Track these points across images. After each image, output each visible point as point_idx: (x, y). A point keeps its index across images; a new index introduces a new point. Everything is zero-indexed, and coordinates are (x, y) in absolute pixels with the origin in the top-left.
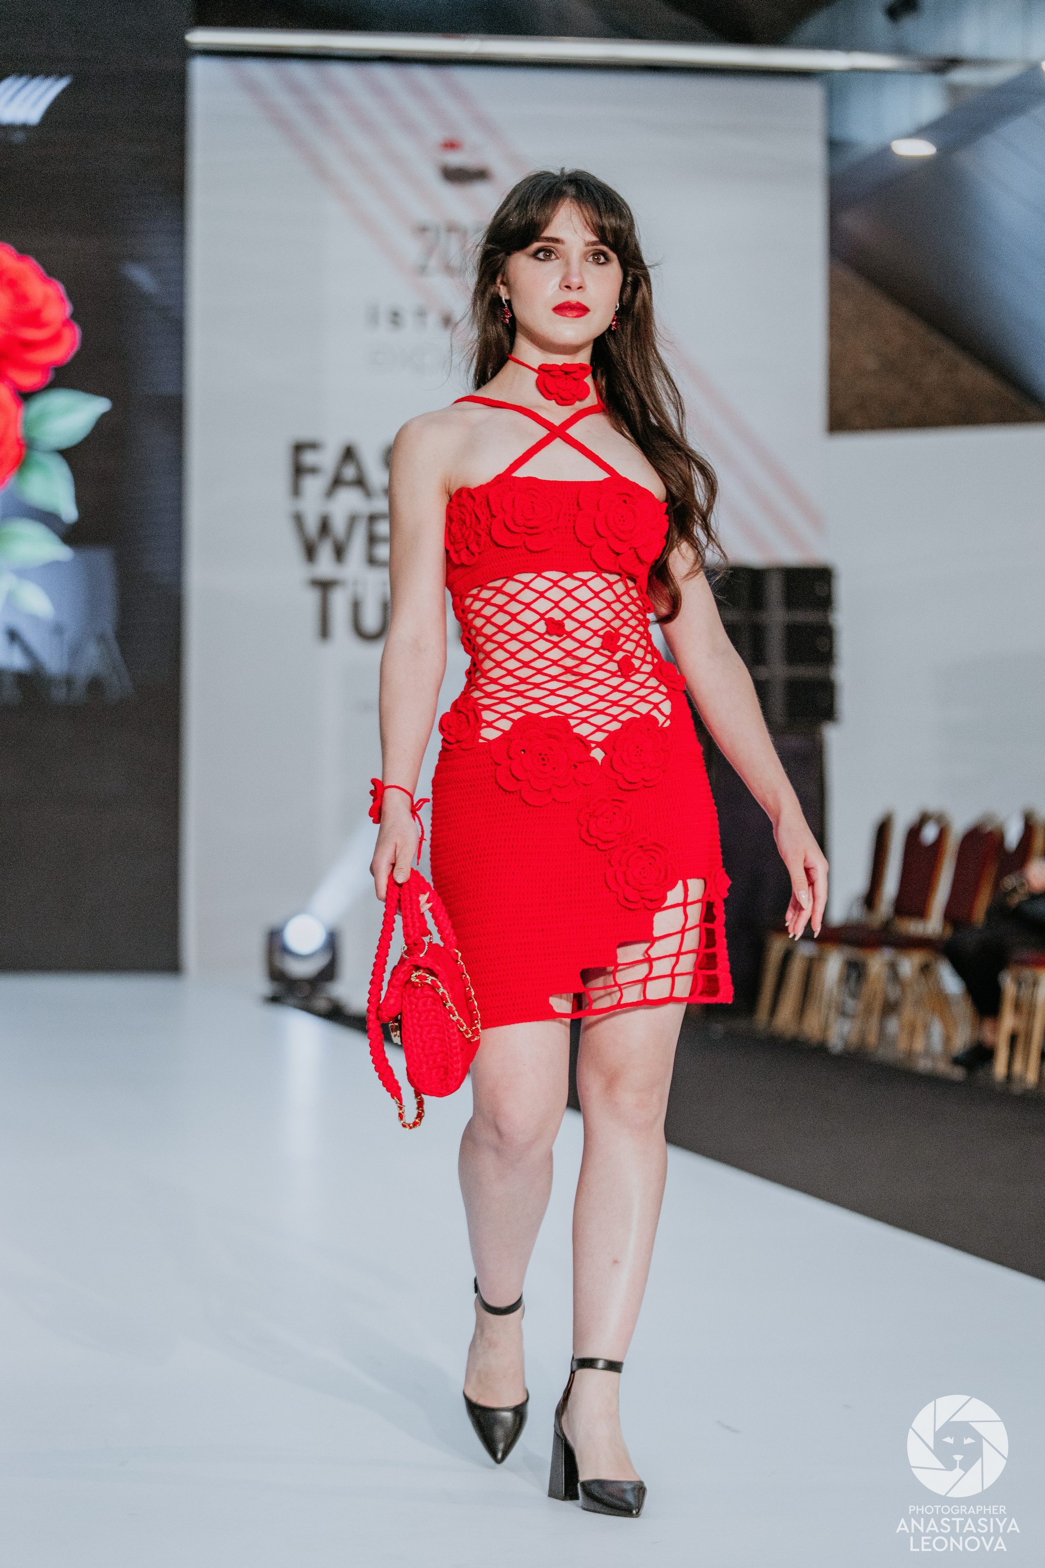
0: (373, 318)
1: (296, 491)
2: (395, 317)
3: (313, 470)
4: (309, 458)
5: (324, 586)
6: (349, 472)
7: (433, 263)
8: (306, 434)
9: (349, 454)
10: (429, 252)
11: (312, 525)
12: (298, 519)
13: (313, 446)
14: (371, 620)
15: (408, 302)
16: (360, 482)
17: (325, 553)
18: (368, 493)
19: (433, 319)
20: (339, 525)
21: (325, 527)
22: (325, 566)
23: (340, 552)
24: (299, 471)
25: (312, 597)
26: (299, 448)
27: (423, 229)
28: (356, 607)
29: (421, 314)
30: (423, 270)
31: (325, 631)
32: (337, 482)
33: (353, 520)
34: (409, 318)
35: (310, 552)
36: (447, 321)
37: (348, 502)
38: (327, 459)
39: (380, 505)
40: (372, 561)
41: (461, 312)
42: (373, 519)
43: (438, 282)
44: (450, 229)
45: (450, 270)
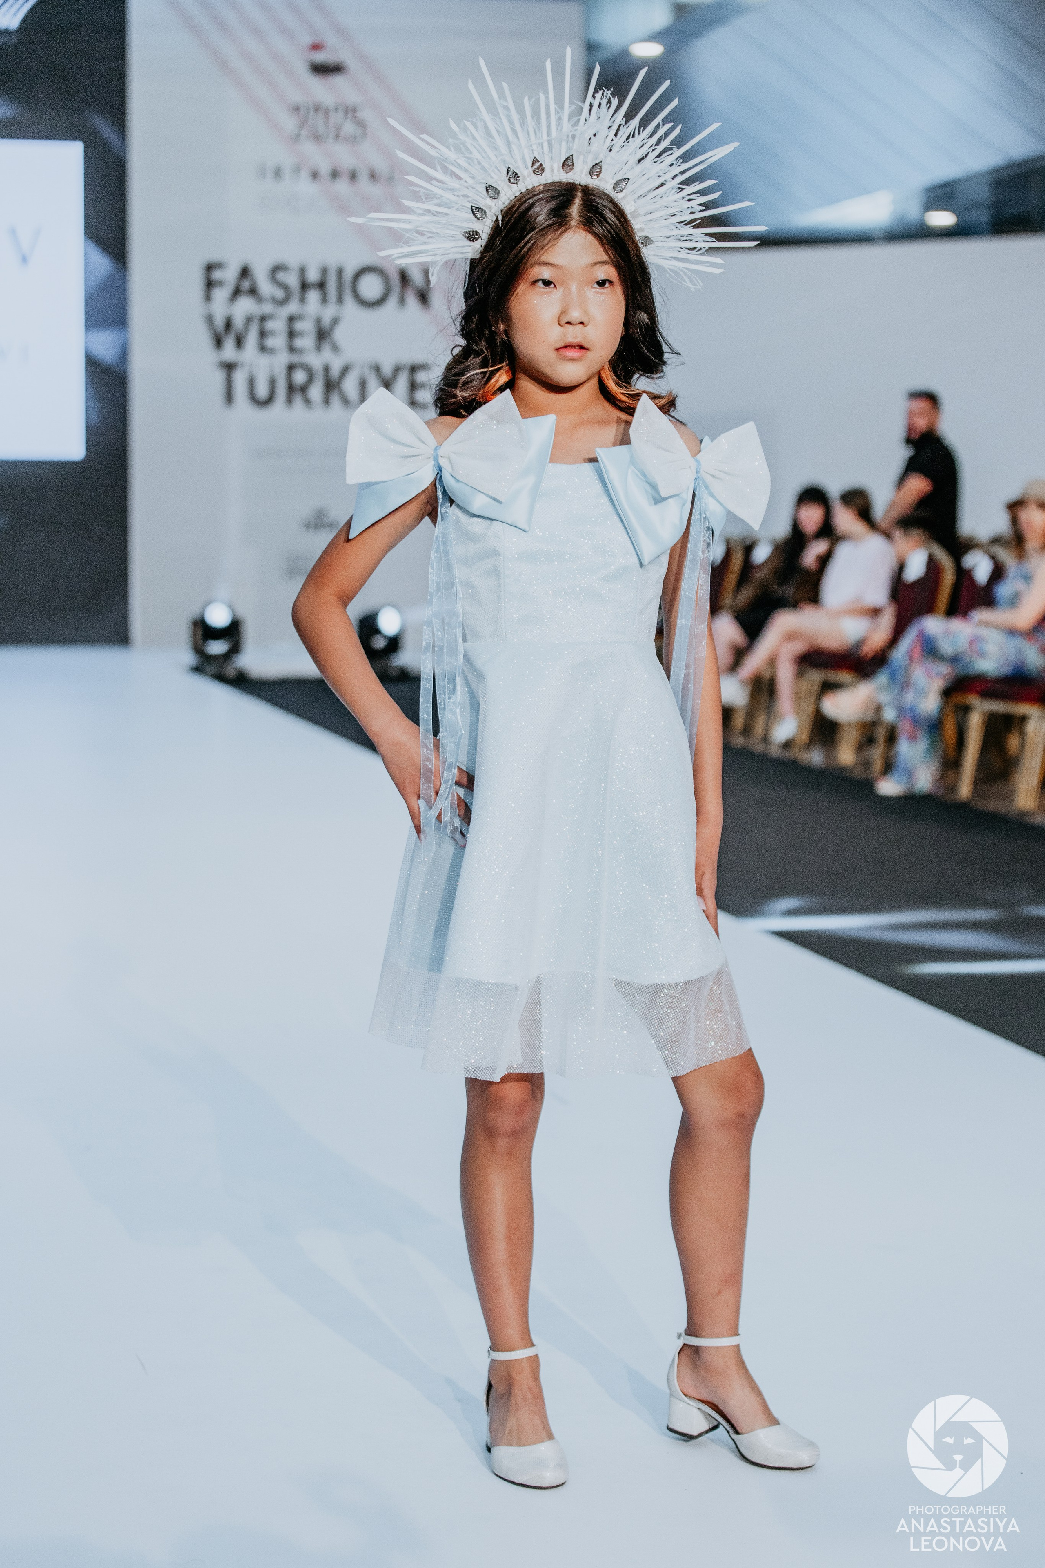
0: (262, 172)
1: (208, 297)
2: (278, 173)
3: (220, 283)
4: (217, 275)
5: (229, 367)
6: (246, 285)
7: (304, 132)
8: (214, 258)
9: (245, 272)
10: (302, 124)
11: (220, 323)
12: (210, 319)
13: (220, 266)
14: (262, 391)
15: (287, 161)
16: (253, 292)
17: (229, 343)
18: (259, 300)
19: (305, 174)
20: (238, 323)
21: (228, 324)
22: (229, 352)
23: (239, 342)
24: (210, 284)
25: (219, 376)
26: (210, 268)
27: (297, 109)
28: (251, 383)
29: (297, 170)
30: (296, 138)
31: (229, 398)
32: (237, 292)
33: (249, 320)
34: (287, 174)
35: (218, 342)
36: (315, 175)
37: (245, 306)
38: (229, 275)
39: (268, 308)
40: (263, 348)
41: (325, 169)
42: (263, 319)
43: (309, 148)
44: (317, 109)
45: (317, 138)
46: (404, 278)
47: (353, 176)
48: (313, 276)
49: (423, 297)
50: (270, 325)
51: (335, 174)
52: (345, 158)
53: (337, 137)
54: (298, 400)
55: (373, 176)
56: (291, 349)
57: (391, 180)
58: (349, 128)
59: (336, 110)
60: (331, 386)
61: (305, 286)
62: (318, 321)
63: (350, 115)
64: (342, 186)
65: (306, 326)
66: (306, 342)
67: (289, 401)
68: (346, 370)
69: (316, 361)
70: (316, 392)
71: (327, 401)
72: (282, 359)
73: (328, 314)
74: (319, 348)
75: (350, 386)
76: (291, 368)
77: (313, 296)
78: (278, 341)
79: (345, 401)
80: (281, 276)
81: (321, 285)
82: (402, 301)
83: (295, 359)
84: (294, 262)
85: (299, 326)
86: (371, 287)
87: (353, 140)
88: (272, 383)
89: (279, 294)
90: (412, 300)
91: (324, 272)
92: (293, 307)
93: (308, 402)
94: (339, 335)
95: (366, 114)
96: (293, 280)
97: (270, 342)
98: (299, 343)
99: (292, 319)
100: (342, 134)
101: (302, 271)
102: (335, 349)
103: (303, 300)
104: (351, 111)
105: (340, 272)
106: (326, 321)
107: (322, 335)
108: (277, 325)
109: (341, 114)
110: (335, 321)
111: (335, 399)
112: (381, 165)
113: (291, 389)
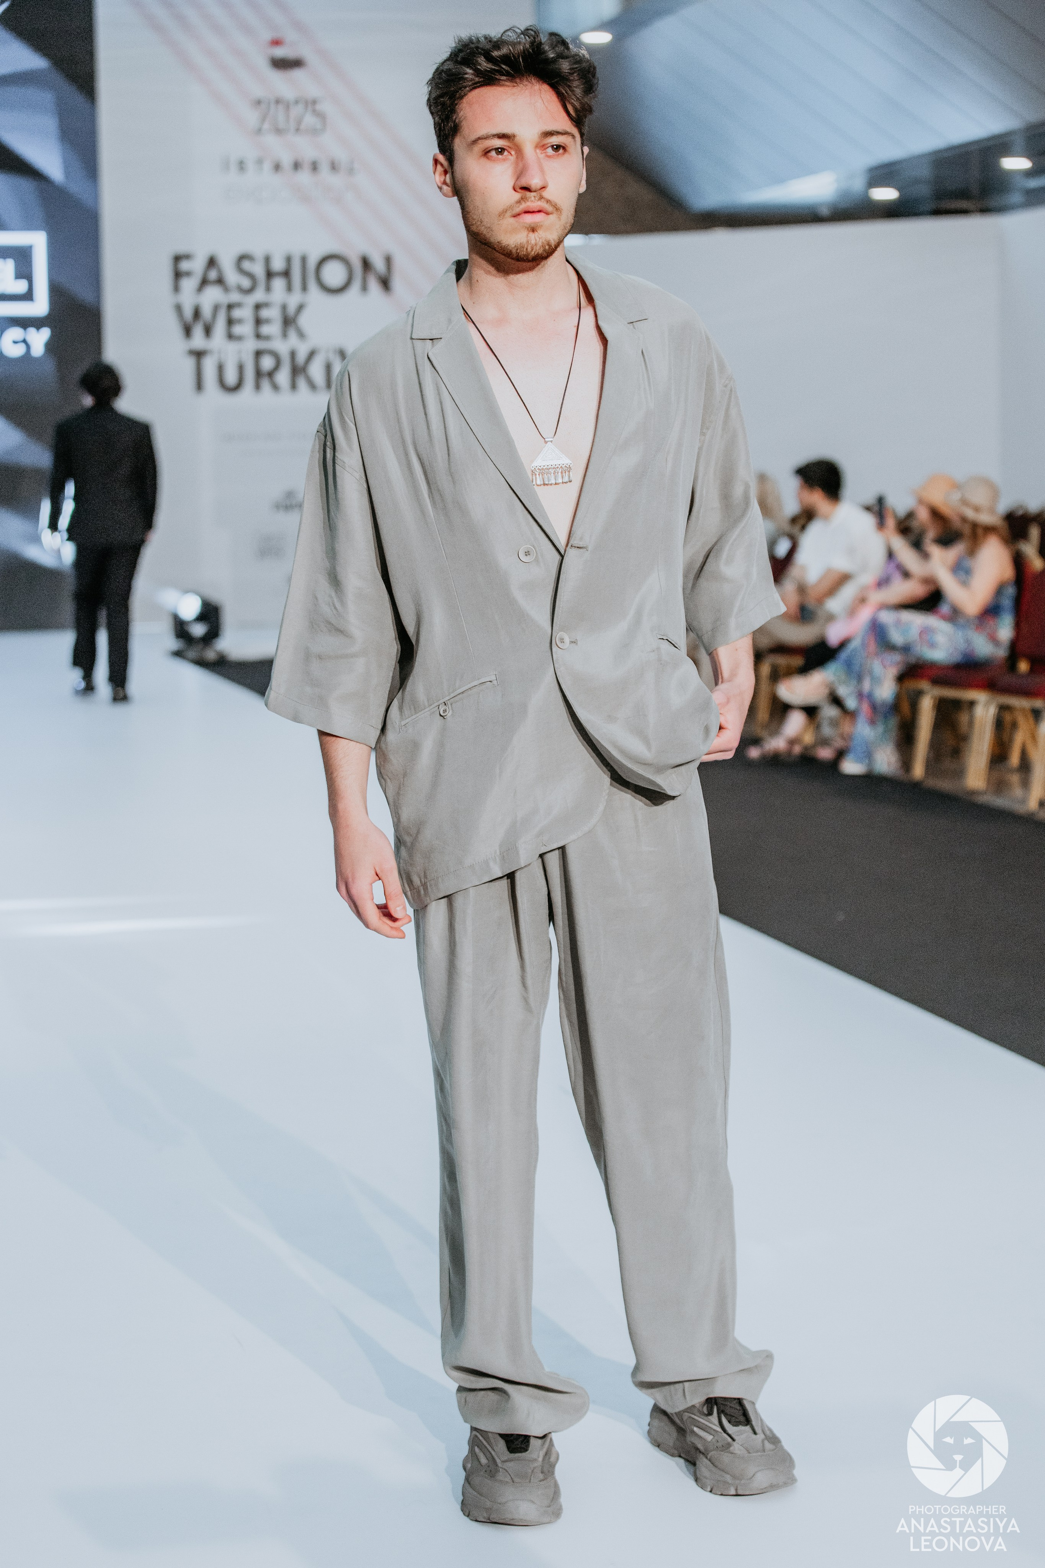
0: (226, 166)
1: (176, 289)
2: (241, 166)
3: (188, 274)
4: (184, 266)
5: (199, 355)
6: (213, 275)
7: (266, 126)
8: (181, 249)
9: (212, 262)
10: (263, 119)
11: (188, 313)
12: (179, 308)
13: (187, 257)
14: (231, 378)
15: (250, 154)
16: (220, 281)
17: (198, 331)
18: (226, 289)
19: (267, 166)
20: (207, 312)
21: (197, 314)
22: (198, 340)
23: (208, 331)
24: (178, 275)
25: (189, 363)
26: (177, 259)
27: (259, 102)
28: (221, 369)
29: (260, 162)
30: (259, 131)
31: (199, 385)
32: (204, 282)
33: (216, 308)
34: (251, 166)
35: (188, 331)
36: (277, 167)
37: (212, 296)
38: (197, 265)
39: (235, 297)
40: (230, 336)
41: (287, 160)
42: (230, 307)
43: (270, 140)
44: (278, 102)
45: (278, 131)
46: (366, 264)
47: (315, 167)
48: (278, 265)
49: (385, 283)
50: (237, 313)
51: (297, 166)
52: (306, 149)
53: (297, 130)
54: (266, 384)
55: (334, 167)
56: (258, 336)
57: (351, 171)
58: (309, 120)
59: (297, 102)
60: (298, 371)
61: (270, 275)
62: (284, 308)
63: (310, 108)
64: (304, 177)
65: (272, 313)
66: (272, 329)
67: (258, 387)
68: (312, 354)
69: (282, 347)
70: (283, 377)
71: (294, 386)
72: (250, 345)
73: (293, 301)
74: (285, 335)
75: (316, 371)
76: (258, 354)
77: (278, 284)
78: (245, 329)
79: (312, 386)
80: (246, 265)
81: (286, 274)
82: (364, 288)
83: (262, 345)
84: (258, 252)
85: (265, 313)
86: (334, 274)
87: (314, 132)
88: (241, 368)
89: (246, 283)
90: (374, 285)
91: (289, 260)
92: (259, 296)
93: (275, 387)
94: (304, 321)
95: (325, 107)
96: (258, 270)
97: (237, 330)
98: (265, 330)
99: (258, 307)
100: (303, 126)
101: (267, 260)
102: (301, 335)
103: (268, 289)
104: (311, 104)
105: (304, 260)
106: (291, 310)
107: (288, 322)
108: (245, 313)
109: (300, 108)
110: (300, 308)
111: (302, 383)
112: (341, 155)
113: (259, 374)
